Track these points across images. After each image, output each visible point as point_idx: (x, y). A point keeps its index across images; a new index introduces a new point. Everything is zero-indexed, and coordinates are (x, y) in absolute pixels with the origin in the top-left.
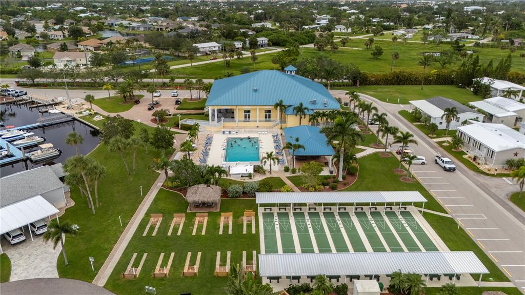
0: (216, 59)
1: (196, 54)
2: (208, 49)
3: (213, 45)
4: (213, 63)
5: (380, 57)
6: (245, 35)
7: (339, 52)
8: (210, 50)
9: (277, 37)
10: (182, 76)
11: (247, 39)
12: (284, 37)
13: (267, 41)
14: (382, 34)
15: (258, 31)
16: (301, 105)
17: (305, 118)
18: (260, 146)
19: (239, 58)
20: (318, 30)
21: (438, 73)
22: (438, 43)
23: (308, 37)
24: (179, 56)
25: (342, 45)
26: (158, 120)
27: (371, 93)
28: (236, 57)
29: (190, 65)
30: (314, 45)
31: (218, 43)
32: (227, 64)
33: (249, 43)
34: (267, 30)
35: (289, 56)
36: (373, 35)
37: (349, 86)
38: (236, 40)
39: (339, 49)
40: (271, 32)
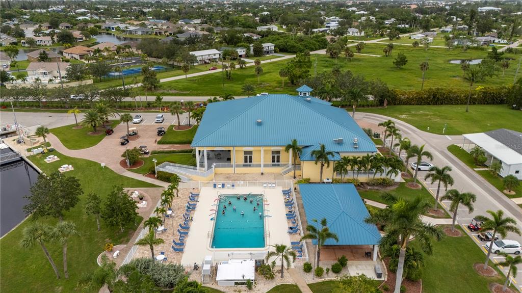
0: (216, 69)
1: (193, 63)
2: (207, 57)
3: (213, 53)
4: (212, 75)
5: (404, 67)
6: (249, 40)
7: (355, 60)
8: (209, 58)
9: (285, 42)
10: (174, 92)
11: (251, 45)
12: (292, 43)
13: (273, 47)
14: (399, 38)
15: (264, 35)
16: (323, 147)
17: (328, 167)
18: (266, 213)
19: (241, 68)
20: (328, 34)
21: (485, 91)
22: (465, 48)
23: (319, 42)
24: (173, 66)
25: (357, 51)
26: (128, 164)
27: (404, 116)
28: (237, 66)
29: (184, 77)
30: (327, 51)
31: (219, 50)
32: (227, 76)
33: (253, 50)
34: (273, 35)
35: (300, 67)
36: (388, 38)
37: (374, 106)
38: (238, 47)
39: (355, 57)
40: (278, 37)
